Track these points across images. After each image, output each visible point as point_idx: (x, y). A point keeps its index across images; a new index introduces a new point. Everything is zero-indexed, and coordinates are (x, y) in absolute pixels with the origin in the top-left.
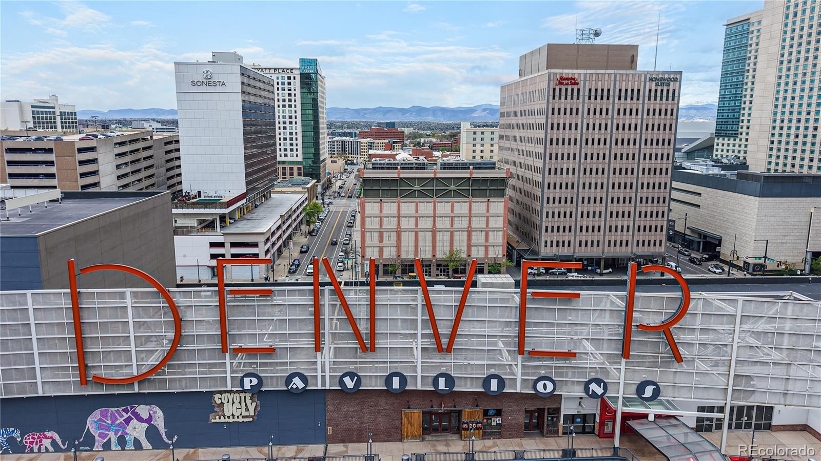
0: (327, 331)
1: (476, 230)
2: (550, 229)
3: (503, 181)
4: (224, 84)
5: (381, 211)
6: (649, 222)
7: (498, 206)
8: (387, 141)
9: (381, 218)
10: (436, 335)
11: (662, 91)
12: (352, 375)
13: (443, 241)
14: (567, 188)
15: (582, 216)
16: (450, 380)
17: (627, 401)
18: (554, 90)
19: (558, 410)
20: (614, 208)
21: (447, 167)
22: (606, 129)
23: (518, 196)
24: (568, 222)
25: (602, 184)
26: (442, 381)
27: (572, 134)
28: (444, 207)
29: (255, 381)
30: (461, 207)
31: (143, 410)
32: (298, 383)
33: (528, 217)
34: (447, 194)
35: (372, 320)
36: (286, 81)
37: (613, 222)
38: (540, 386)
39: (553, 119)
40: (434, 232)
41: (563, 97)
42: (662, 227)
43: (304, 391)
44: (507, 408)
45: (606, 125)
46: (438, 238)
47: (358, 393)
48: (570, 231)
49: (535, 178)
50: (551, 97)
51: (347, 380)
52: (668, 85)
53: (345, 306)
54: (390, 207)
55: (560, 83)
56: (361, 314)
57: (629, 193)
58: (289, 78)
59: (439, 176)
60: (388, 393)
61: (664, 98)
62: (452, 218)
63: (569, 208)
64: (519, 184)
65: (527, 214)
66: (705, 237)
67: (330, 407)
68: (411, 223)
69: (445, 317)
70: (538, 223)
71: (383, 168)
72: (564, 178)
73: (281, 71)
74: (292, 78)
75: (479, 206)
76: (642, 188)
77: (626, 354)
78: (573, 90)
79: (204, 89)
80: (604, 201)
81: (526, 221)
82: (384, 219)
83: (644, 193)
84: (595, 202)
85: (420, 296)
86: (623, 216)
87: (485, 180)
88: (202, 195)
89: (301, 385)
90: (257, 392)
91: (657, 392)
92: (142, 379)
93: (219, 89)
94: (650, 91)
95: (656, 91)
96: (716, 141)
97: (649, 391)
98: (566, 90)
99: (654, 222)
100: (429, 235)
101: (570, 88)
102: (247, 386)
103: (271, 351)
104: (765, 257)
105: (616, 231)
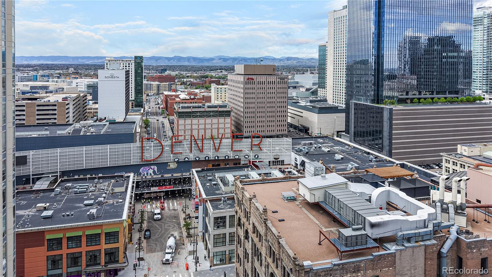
0: (193, 149)
1: (221, 128)
2: (247, 127)
3: (229, 112)
4: (118, 77)
5: (185, 123)
6: (281, 123)
7: (228, 120)
8: (168, 83)
9: (185, 125)
10: (215, 149)
11: (282, 81)
12: (198, 157)
13: (208, 132)
14: (252, 113)
15: (258, 122)
16: (218, 157)
17: (253, 159)
18: (246, 82)
19: (240, 163)
20: (269, 119)
21: (209, 107)
22: (264, 94)
23: (236, 115)
24: (253, 124)
25: (264, 111)
26: (216, 157)
27: (253, 96)
28: (208, 121)
29: (178, 159)
30: (215, 120)
31: (152, 167)
32: (187, 159)
33: (240, 123)
34: (210, 116)
35: (202, 146)
36: (127, 65)
37: (269, 124)
38: (236, 157)
39: (246, 91)
40: (205, 129)
41: (249, 84)
42: (285, 125)
43: (188, 161)
44: (230, 163)
45: (264, 92)
46: (206, 131)
47: (199, 161)
48: (254, 127)
49: (241, 110)
50: (245, 84)
51: (197, 158)
52: (284, 80)
53: (197, 144)
54: (188, 121)
55: (248, 80)
56: (200, 145)
57: (273, 114)
58: (129, 64)
59: (206, 110)
60: (205, 161)
61: (283, 84)
62: (212, 124)
63: (253, 120)
64: (236, 111)
65: (239, 122)
66: (305, 128)
67: (193, 164)
68: (196, 127)
69: (217, 145)
70: (243, 125)
71: (185, 108)
72: (251, 110)
73: (125, 61)
74: (130, 64)
75: (221, 120)
76: (278, 112)
77: (252, 150)
78: (252, 82)
79: (110, 79)
80: (265, 117)
81: (239, 124)
82: (186, 126)
83: (278, 114)
84: (262, 117)
85: (212, 142)
86: (272, 122)
87: (223, 111)
88: (106, 119)
89: (187, 160)
90: (178, 162)
91: (258, 156)
92: (153, 160)
93: (116, 79)
94: (278, 82)
95: (280, 82)
96: (318, 89)
97: (256, 156)
98: (250, 82)
99: (283, 123)
100: (203, 131)
101: (251, 81)
102: (176, 160)
103: (182, 153)
104: (320, 133)
105: (270, 127)
